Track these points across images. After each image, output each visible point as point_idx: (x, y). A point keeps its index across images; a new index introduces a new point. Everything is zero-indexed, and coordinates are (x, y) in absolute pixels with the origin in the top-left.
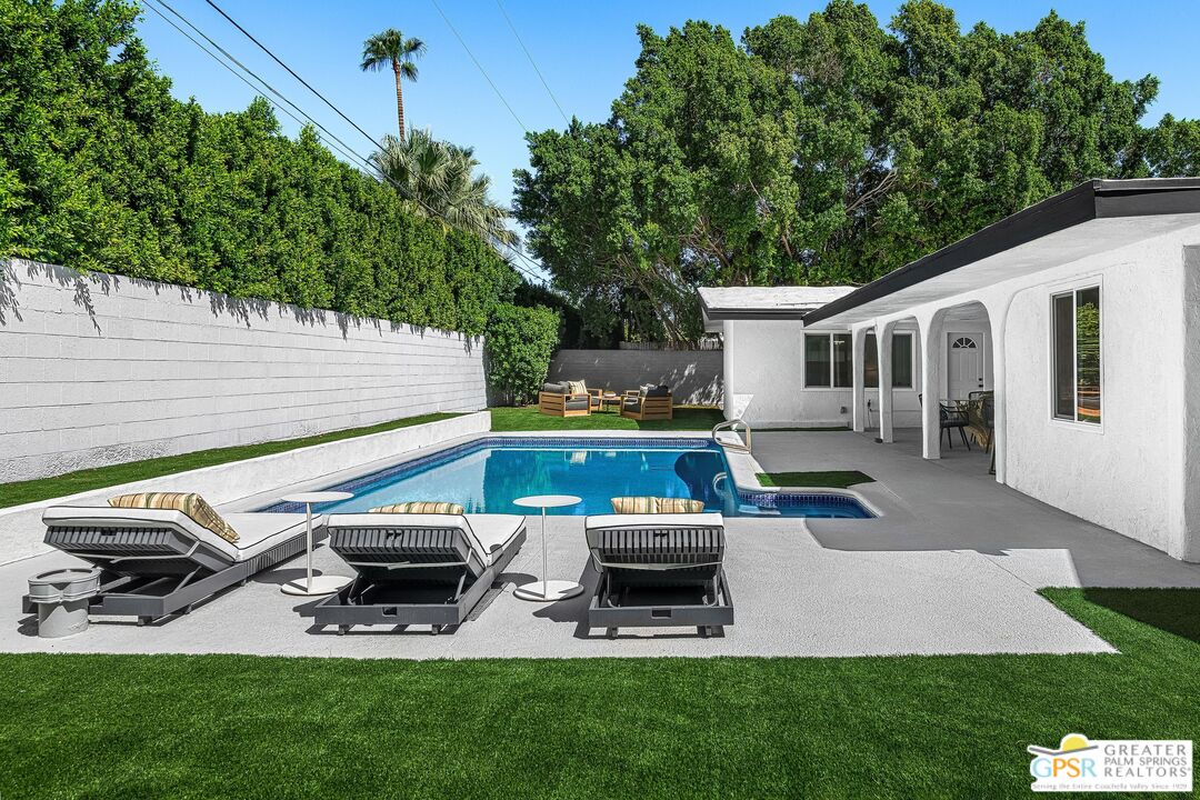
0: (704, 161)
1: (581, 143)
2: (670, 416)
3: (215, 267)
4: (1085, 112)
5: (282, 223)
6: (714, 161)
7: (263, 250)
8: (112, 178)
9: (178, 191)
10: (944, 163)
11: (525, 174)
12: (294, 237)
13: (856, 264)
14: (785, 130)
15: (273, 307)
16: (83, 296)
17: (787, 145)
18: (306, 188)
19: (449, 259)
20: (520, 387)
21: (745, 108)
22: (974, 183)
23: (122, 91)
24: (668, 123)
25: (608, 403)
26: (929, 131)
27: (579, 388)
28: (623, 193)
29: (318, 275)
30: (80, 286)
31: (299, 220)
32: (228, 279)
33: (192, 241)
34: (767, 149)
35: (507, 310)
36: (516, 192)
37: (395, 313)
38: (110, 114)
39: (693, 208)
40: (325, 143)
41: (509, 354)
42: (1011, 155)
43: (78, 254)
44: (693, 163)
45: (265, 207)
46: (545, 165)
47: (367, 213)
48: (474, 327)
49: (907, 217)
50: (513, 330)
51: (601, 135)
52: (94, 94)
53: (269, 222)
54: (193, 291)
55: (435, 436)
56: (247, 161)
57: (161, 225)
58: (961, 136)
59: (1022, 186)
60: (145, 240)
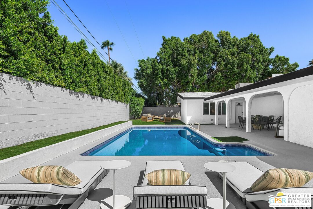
0: (177, 65)
1: (150, 62)
2: (170, 121)
3: (70, 83)
4: (259, 54)
5: (88, 73)
6: (180, 65)
7: (83, 79)
8: (39, 53)
9: (60, 60)
10: (230, 65)
11: (137, 69)
12: (91, 77)
13: (208, 88)
14: (195, 58)
15: (85, 95)
16: (29, 88)
17: (196, 61)
18: (94, 65)
19: (123, 86)
20: (137, 115)
21: (186, 54)
22: (236, 70)
23: (43, 28)
24: (169, 57)
25: (156, 118)
26: (226, 58)
27: (149, 115)
28: (159, 72)
29: (96, 88)
30: (29, 85)
31: (92, 73)
32: (74, 86)
33: (64, 75)
34: (192, 62)
35: (134, 98)
36: (135, 73)
37: (112, 98)
38: (39, 33)
39: (175, 76)
40: (98, 54)
41: (135, 108)
42: (245, 63)
43: (28, 74)
44: (174, 66)
45: (84, 69)
46: (142, 67)
47: (107, 73)
48: (128, 102)
49: (221, 78)
50: (136, 103)
51: (154, 61)
52: (33, 26)
53: (85, 72)
54: (64, 89)
55: (123, 127)
56: (79, 55)
57: (55, 69)
58: (234, 59)
59: (247, 70)
60: (50, 73)
